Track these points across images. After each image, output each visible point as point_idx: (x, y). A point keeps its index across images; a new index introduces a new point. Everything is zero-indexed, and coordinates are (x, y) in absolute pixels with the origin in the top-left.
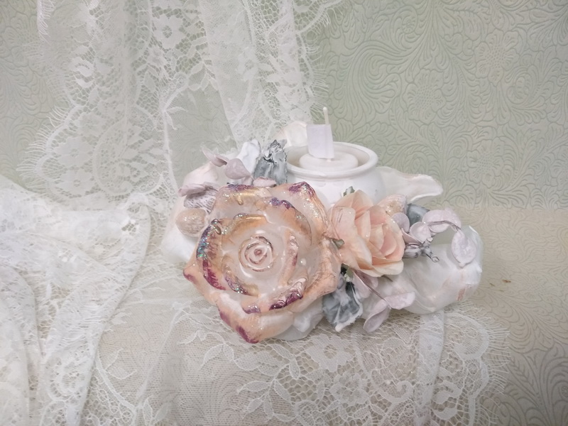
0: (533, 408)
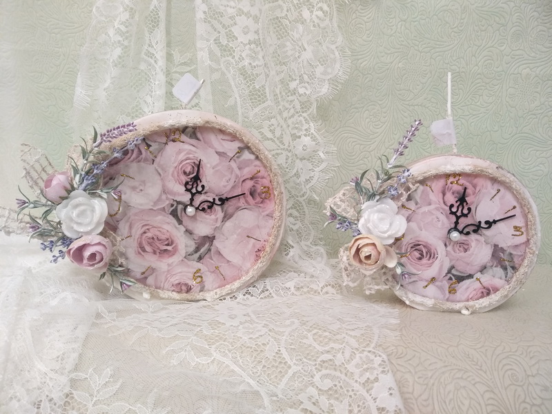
0: (487, 391)
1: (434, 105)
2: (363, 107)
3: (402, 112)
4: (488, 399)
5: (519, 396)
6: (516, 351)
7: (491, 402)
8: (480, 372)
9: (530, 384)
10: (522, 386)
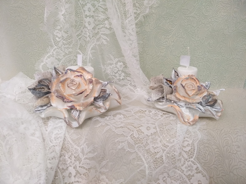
0: (216, 148)
1: (198, 17)
2: (167, 17)
3: (184, 20)
4: (216, 152)
5: (228, 150)
6: (230, 131)
7: (217, 152)
8: (214, 141)
9: (233, 145)
10: (230, 146)
